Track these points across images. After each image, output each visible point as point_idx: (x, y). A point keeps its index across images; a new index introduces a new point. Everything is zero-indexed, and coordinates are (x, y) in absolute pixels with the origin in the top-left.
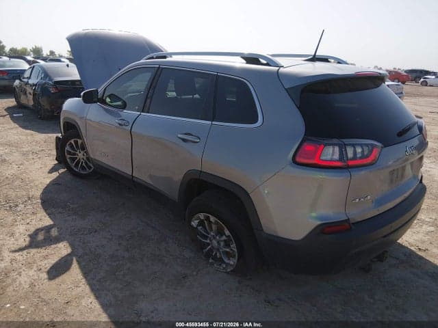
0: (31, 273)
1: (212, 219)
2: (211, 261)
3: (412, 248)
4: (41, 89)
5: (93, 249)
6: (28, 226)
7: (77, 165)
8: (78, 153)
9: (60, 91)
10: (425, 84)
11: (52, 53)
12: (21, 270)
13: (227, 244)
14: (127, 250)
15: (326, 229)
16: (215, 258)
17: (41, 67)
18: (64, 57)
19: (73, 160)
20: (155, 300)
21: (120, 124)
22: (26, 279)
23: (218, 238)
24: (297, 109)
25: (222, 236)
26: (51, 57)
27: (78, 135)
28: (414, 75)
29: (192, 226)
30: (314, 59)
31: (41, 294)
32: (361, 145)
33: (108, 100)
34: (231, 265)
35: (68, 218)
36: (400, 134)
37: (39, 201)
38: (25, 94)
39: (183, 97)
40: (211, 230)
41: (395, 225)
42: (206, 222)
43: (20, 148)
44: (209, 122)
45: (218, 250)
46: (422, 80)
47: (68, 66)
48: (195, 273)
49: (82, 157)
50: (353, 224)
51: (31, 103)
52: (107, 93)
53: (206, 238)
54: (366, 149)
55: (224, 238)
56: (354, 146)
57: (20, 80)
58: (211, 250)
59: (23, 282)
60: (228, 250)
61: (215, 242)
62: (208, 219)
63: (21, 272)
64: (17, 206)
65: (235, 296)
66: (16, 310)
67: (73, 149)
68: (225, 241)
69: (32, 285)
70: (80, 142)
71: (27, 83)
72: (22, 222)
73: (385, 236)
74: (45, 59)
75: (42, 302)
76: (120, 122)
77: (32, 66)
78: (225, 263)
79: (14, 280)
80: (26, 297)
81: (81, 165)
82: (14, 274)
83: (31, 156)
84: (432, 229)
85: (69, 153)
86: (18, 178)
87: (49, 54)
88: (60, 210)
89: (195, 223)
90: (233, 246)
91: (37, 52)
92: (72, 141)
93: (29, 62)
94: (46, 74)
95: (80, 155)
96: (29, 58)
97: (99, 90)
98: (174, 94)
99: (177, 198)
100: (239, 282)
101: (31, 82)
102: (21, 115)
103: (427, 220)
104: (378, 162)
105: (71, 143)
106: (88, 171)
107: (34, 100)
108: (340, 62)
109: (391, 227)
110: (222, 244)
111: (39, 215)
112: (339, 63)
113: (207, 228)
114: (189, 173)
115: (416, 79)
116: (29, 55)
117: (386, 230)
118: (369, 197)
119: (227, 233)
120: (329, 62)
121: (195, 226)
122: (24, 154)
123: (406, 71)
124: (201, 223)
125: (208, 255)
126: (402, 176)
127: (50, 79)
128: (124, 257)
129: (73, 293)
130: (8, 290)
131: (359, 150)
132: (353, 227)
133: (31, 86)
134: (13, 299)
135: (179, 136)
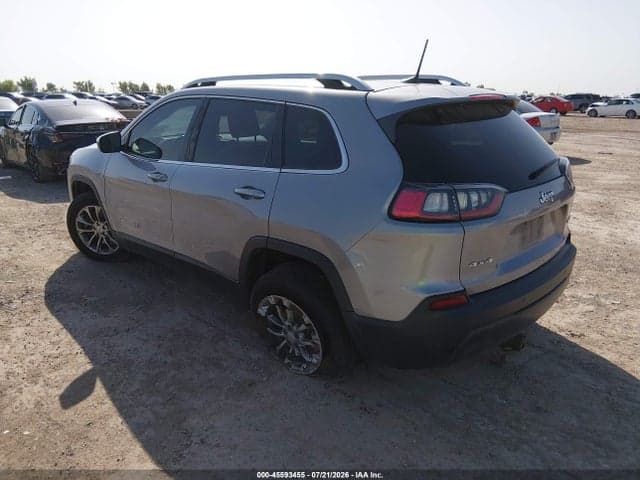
0: (37, 388)
1: (286, 302)
2: (287, 361)
3: (563, 334)
4: (38, 138)
5: (121, 354)
6: (28, 328)
7: (94, 243)
8: (95, 225)
9: (65, 140)
10: (595, 114)
11: (51, 87)
12: (23, 386)
13: (308, 336)
14: (171, 354)
15: (436, 304)
16: (292, 357)
17: (37, 107)
18: (70, 93)
19: (88, 236)
20: (211, 415)
21: (155, 180)
22: (29, 397)
23: (295, 328)
24: (392, 147)
25: (300, 325)
26: (50, 93)
27: (95, 201)
28: (579, 102)
29: (260, 315)
30: (417, 80)
31: (52, 416)
32: (477, 191)
33: (135, 147)
34: (314, 364)
35: (84, 315)
36: (533, 176)
37: (43, 294)
38: (14, 146)
39: (241, 139)
40: (286, 318)
41: (529, 298)
42: (277, 307)
43: (11, 223)
44: (278, 170)
45: (296, 345)
46: (590, 108)
47: (75, 103)
48: (265, 379)
49: (102, 230)
50: (471, 296)
51: (24, 159)
52: (134, 138)
53: (279, 329)
54: (483, 196)
55: (303, 327)
56: (467, 191)
57: (6, 126)
58: (287, 347)
59: (25, 402)
60: (309, 343)
61: (291, 335)
62: (280, 303)
63: (21, 389)
64: (10, 302)
65: (320, 405)
66: (17, 437)
67: (89, 220)
68: (304, 331)
69: (38, 404)
70: (97, 209)
71: (16, 131)
72: (20, 323)
73: (516, 313)
74: (40, 96)
75: (53, 425)
76: (154, 176)
77: (23, 105)
78: (305, 361)
79: (13, 399)
80: (30, 420)
81: (101, 243)
82: (11, 392)
83: (26, 234)
84: (591, 308)
85: (82, 226)
86: (10, 264)
87: (46, 88)
88: (74, 305)
89: (262, 310)
90: (316, 337)
91: (28, 86)
92: (87, 210)
93: (16, 100)
94: (44, 117)
95: (99, 228)
96: (16, 95)
97: (122, 133)
98: (229, 137)
99: (237, 278)
100: (326, 387)
101: (22, 128)
102: (9, 177)
103: (584, 296)
104: (501, 213)
105: (85, 212)
106: (111, 251)
107: (27, 154)
108: (454, 83)
109: (524, 300)
110: (301, 336)
111: (42, 314)
112: (452, 84)
113: (280, 316)
114: (252, 241)
115: (581, 108)
116: (16, 90)
117: (516, 304)
118: (491, 260)
119: (307, 319)
120: (439, 83)
121: (263, 314)
122: (16, 232)
123: (566, 97)
124: (272, 310)
125: (283, 354)
126: (539, 232)
127: (51, 123)
128: (166, 362)
129: (97, 412)
130: (5, 412)
131: (474, 197)
132: (471, 301)
133: (22, 134)
134: (13, 423)
135: (236, 190)
